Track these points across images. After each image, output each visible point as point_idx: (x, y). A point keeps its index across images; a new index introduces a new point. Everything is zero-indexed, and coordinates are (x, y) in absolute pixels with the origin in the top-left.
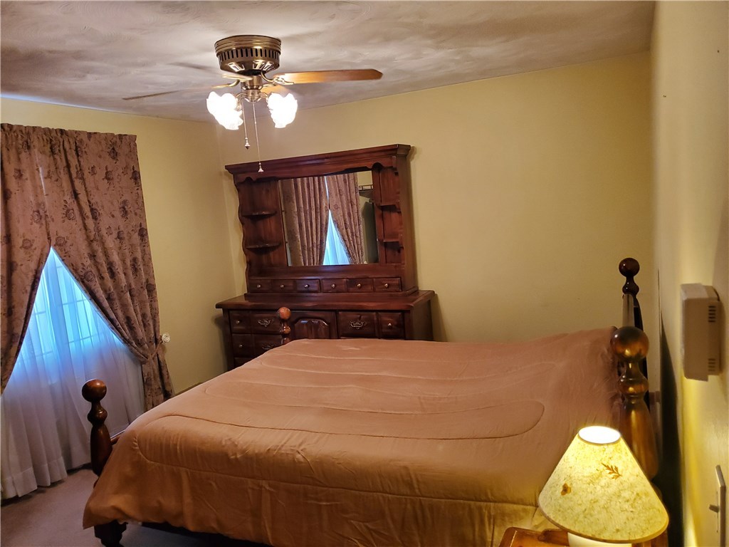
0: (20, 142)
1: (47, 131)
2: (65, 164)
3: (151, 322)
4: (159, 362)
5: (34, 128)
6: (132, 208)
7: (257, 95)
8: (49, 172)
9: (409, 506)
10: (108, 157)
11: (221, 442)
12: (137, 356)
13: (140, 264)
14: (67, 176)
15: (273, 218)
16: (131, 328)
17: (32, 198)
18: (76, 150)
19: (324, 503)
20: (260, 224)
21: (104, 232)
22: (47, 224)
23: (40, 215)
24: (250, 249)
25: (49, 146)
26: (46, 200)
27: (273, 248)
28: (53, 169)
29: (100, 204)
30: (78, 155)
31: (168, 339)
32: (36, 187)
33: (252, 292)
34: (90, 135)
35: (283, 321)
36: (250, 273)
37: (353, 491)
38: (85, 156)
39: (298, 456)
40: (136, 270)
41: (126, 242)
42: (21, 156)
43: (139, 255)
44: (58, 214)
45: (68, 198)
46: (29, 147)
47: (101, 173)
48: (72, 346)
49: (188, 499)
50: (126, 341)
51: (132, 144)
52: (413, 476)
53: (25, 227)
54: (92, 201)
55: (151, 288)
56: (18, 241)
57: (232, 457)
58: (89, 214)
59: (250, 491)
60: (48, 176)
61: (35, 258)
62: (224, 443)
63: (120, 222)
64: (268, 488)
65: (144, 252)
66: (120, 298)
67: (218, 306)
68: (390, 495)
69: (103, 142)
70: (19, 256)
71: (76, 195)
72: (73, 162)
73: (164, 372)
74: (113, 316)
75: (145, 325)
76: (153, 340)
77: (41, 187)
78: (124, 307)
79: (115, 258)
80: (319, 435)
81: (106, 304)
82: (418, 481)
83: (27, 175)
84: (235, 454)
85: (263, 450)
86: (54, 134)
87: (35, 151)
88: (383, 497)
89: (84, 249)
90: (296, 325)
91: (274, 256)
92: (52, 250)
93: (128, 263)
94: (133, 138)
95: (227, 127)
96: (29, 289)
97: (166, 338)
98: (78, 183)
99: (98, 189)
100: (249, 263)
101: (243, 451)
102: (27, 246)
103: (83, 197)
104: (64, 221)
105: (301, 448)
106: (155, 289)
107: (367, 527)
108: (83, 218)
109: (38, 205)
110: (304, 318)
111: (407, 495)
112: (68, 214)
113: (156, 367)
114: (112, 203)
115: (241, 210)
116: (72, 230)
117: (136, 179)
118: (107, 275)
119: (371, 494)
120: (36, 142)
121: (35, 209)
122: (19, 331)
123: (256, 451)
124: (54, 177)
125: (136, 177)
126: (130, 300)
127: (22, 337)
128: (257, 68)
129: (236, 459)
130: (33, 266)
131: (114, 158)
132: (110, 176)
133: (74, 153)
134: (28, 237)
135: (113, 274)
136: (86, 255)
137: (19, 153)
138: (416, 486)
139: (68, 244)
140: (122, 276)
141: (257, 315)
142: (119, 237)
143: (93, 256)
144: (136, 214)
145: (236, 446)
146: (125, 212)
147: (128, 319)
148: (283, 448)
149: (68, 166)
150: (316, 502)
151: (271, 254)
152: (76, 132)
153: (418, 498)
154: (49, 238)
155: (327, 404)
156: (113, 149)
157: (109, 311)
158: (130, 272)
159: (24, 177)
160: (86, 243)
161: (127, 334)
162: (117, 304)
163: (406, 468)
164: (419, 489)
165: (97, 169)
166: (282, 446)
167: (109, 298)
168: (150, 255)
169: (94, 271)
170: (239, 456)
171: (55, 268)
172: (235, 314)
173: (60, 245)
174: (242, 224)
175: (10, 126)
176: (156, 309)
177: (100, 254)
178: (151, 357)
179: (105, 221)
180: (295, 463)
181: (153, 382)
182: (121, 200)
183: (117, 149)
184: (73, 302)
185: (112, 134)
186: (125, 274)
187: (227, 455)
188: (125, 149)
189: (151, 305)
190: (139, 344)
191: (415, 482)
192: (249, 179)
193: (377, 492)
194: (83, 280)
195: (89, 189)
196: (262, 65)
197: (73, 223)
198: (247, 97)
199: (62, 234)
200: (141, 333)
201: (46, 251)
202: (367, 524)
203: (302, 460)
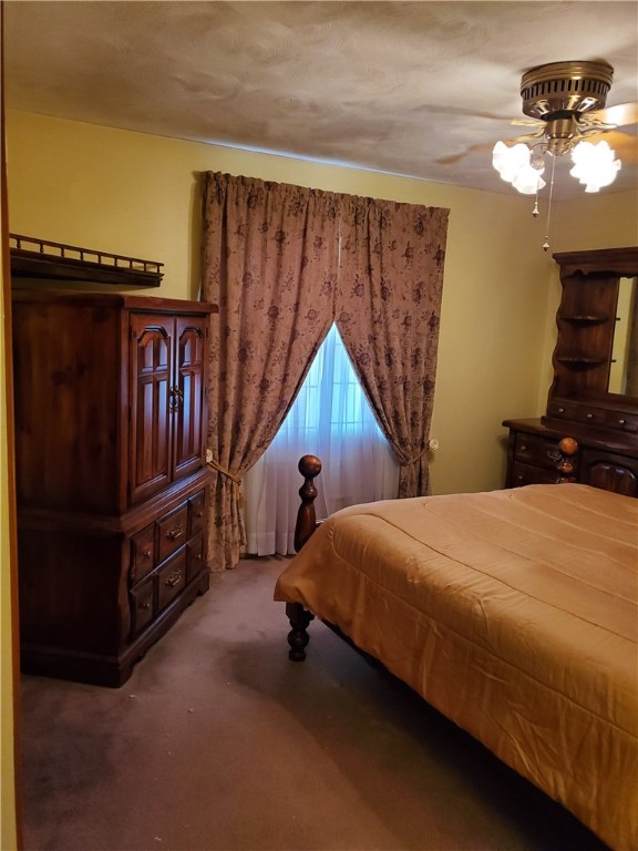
0: (327, 209)
1: (355, 199)
2: (366, 236)
3: (420, 423)
4: (421, 469)
5: (343, 195)
6: (428, 292)
7: (563, 146)
8: (348, 242)
9: (594, 730)
10: (412, 230)
11: (405, 559)
12: (397, 455)
13: (424, 356)
14: (365, 249)
15: (601, 327)
16: (397, 424)
17: (326, 270)
18: (381, 222)
19: (490, 676)
20: (584, 331)
21: (390, 314)
22: (335, 297)
23: (330, 287)
24: (562, 362)
25: (354, 214)
26: (339, 271)
27: (592, 366)
28: (352, 239)
29: (392, 283)
30: (381, 227)
31: (436, 446)
32: (333, 258)
33: (552, 415)
34: (398, 205)
35: (565, 455)
36: (554, 392)
37: (527, 677)
38: (388, 229)
39: (478, 607)
40: (416, 362)
41: (412, 328)
42: (325, 223)
43: (423, 347)
44: (348, 289)
45: (361, 272)
46: (334, 216)
47: (401, 249)
48: (334, 428)
49: (360, 610)
50: (388, 436)
51: (442, 220)
52: (610, 693)
53: (314, 297)
54: (385, 279)
55: (428, 386)
56: (304, 311)
57: (410, 580)
58: (378, 292)
59: (417, 626)
60: (347, 247)
61: (317, 330)
62: (407, 561)
63: (410, 306)
64: (435, 630)
65: (430, 343)
66: (393, 390)
67: (505, 424)
68: (571, 703)
69: (411, 215)
70: (303, 325)
71: (369, 270)
72: (375, 234)
73: (424, 481)
74: (380, 406)
75: (413, 425)
76: (419, 444)
77: (337, 258)
78: (395, 399)
79: (396, 344)
80: (516, 592)
81: (375, 392)
82: (615, 701)
83: (326, 244)
84: (413, 578)
85: (442, 585)
86: (361, 203)
87: (340, 220)
88: (562, 700)
89: (365, 329)
90: (593, 469)
91: (591, 377)
92: (334, 326)
93: (409, 353)
94: (445, 213)
95: (521, 190)
96: (305, 360)
97: (434, 444)
98: (374, 257)
99: (393, 266)
100: (557, 379)
101: (422, 578)
102: (312, 316)
103: (376, 273)
104: (352, 297)
105: (485, 599)
106: (433, 387)
107: (533, 731)
108: (373, 295)
109: (331, 276)
110: (606, 462)
111: (596, 714)
112: (357, 290)
113: (415, 475)
114: (406, 284)
115: (560, 312)
116: (358, 307)
117: (439, 259)
118: (383, 362)
119: (548, 689)
120: (342, 211)
121: (327, 280)
122: (288, 398)
123: (435, 583)
124: (353, 249)
125: (440, 257)
126: (402, 394)
127: (290, 406)
128: (570, 108)
129: (413, 583)
130: (313, 338)
131: (419, 233)
132: (410, 254)
133: (377, 224)
134: (315, 308)
135: (390, 362)
136: (366, 336)
137: (323, 221)
138: (611, 706)
139: (351, 322)
140: (399, 366)
141: (548, 445)
142: (406, 323)
143: (373, 339)
144: (431, 299)
145: (417, 569)
146: (418, 296)
147: (396, 413)
148: (466, 591)
149: (368, 238)
150: (481, 670)
151: (589, 373)
152: (384, 201)
153: (610, 724)
154: (334, 313)
155: (553, 563)
156: (421, 223)
157: (377, 399)
158: (409, 364)
159: (323, 246)
160: (370, 323)
161: (392, 429)
162: (388, 394)
163: (604, 676)
164: (614, 713)
165: (398, 245)
166: (465, 588)
167: (380, 387)
168: (436, 348)
169: (371, 354)
170: (416, 582)
171: (334, 345)
172: (523, 438)
173: (343, 321)
174: (559, 329)
175: (321, 192)
176: (430, 410)
177: (381, 338)
178: (412, 461)
179: (395, 302)
180: (471, 613)
181: (408, 488)
182: (418, 282)
183: (424, 223)
184: (345, 383)
185: (423, 207)
186: (403, 364)
187: (405, 575)
188: (435, 224)
189: (425, 405)
190: (403, 443)
191: (610, 700)
192: (579, 272)
193: (557, 690)
194: (358, 362)
195: (384, 266)
196: (576, 104)
197: (360, 299)
198: (549, 148)
199: (348, 310)
200: (406, 431)
201: (328, 326)
202: (535, 727)
203: (480, 612)
